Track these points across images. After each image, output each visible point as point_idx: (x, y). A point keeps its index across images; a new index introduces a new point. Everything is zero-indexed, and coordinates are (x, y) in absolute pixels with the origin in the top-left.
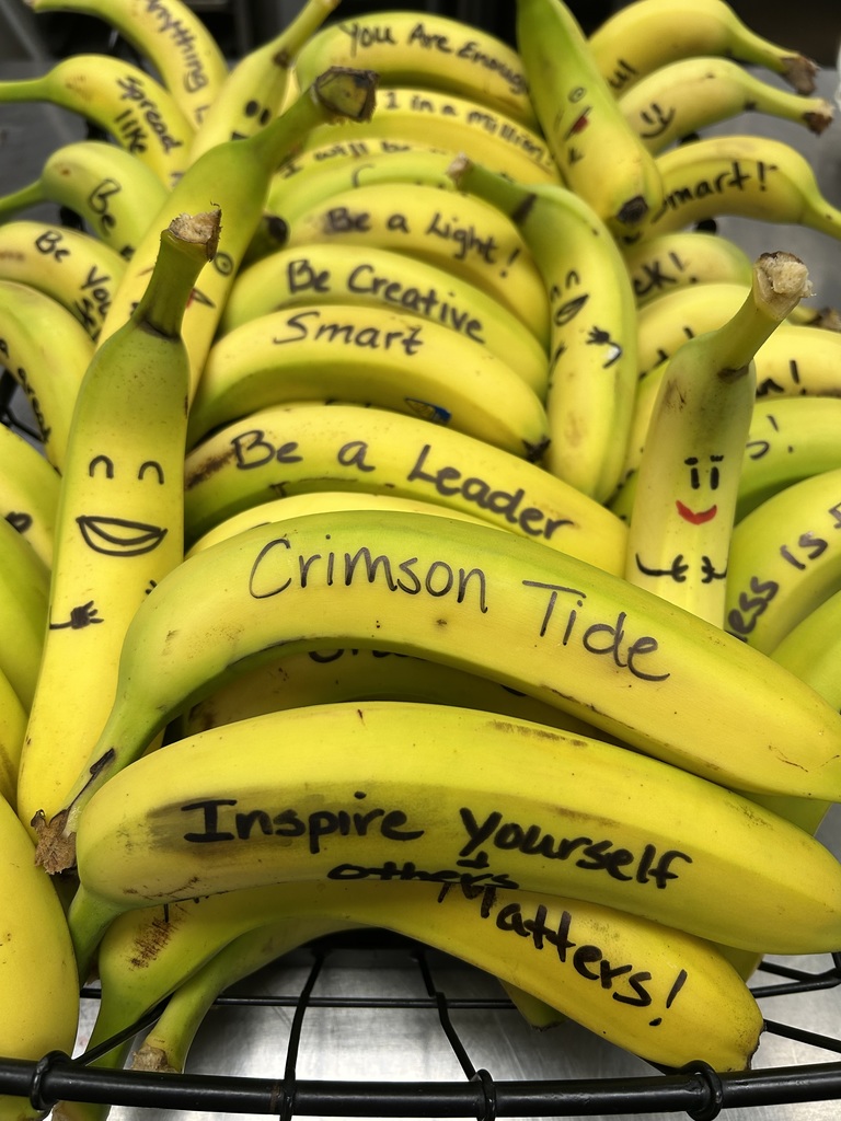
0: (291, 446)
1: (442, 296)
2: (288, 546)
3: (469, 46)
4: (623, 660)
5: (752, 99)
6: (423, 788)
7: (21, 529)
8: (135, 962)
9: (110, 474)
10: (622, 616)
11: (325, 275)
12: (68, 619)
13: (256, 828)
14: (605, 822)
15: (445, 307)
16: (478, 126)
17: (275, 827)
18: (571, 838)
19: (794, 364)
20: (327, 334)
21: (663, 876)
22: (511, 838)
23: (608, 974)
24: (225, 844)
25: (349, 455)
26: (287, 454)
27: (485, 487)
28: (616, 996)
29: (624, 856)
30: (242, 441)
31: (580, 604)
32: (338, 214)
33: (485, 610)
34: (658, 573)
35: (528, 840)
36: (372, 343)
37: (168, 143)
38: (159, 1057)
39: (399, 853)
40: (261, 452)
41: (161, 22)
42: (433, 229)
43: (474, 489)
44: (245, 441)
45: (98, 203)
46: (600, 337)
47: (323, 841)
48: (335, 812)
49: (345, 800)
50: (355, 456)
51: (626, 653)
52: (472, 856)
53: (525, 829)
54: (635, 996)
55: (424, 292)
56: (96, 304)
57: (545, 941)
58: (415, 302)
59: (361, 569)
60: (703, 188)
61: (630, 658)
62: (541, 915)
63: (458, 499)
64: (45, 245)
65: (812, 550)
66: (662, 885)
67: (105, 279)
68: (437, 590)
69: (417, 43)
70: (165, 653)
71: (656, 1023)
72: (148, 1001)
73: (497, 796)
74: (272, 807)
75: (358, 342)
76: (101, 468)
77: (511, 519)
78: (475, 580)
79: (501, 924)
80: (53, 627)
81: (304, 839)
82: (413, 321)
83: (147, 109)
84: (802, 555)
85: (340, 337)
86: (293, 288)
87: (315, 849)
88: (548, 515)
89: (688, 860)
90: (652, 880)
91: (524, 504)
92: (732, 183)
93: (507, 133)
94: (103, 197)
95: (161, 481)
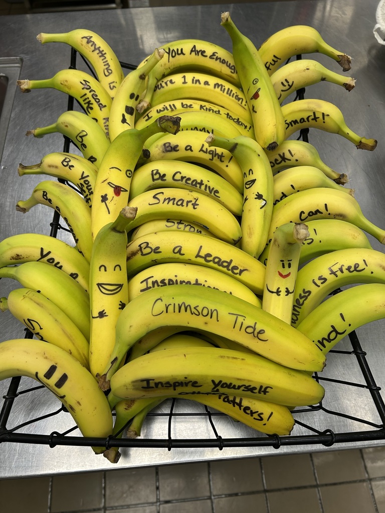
0: (158, 248)
1: (205, 182)
2: (162, 301)
3: (214, 54)
4: (256, 335)
5: (324, 77)
6: (202, 376)
7: (75, 278)
8: (126, 409)
9: (106, 270)
10: (256, 323)
11: (164, 175)
12: (98, 315)
13: (160, 386)
14: (249, 381)
15: (206, 186)
16: (218, 90)
17: (165, 385)
18: (240, 385)
19: (326, 205)
20: (167, 201)
21: (265, 392)
22: (225, 386)
23: (252, 413)
24: (152, 389)
25: (176, 250)
26: (156, 250)
27: (220, 259)
28: (254, 418)
29: (255, 388)
30: (142, 246)
31: (244, 320)
32: (167, 145)
33: (218, 321)
34: (272, 292)
35: (229, 386)
36: (182, 205)
37: (101, 106)
38: (134, 433)
39: (196, 390)
40: (148, 250)
41: (93, 48)
42: (201, 150)
43: (216, 260)
44: (143, 246)
45: (80, 139)
46: (259, 197)
47: (176, 388)
48: (180, 382)
49: (182, 379)
50: (178, 250)
51: (257, 334)
52: (215, 390)
53: (228, 383)
54: (260, 418)
55: (199, 181)
56: (85, 186)
57: (236, 405)
58: (195, 185)
59: (183, 308)
60: (302, 120)
61: (258, 334)
62: (235, 398)
63: (211, 264)
64: (65, 164)
65: (322, 281)
66: (265, 394)
67: (88, 176)
68: (205, 315)
69: (193, 53)
70: (129, 331)
71: (265, 425)
72: (130, 418)
73: (221, 377)
74: (164, 381)
75: (177, 205)
76: (103, 268)
77: (229, 270)
78: (215, 312)
79: (224, 400)
80: (93, 318)
81: (172, 388)
82: (195, 195)
83: (92, 93)
84: (319, 282)
85: (171, 202)
86: (154, 180)
87: (175, 390)
88: (240, 268)
89: (272, 388)
90: (262, 393)
91: (232, 265)
92: (312, 119)
93: (229, 92)
94: (81, 137)
95: (121, 270)
